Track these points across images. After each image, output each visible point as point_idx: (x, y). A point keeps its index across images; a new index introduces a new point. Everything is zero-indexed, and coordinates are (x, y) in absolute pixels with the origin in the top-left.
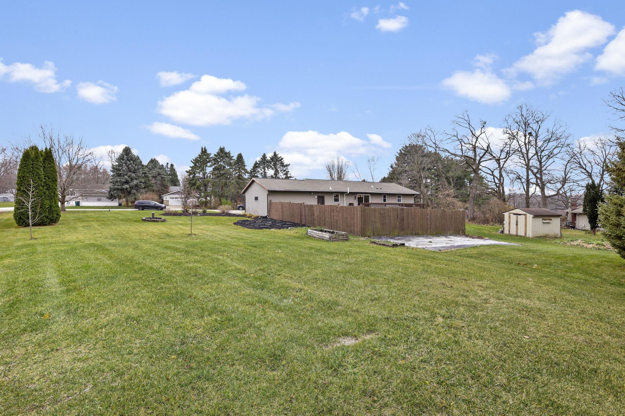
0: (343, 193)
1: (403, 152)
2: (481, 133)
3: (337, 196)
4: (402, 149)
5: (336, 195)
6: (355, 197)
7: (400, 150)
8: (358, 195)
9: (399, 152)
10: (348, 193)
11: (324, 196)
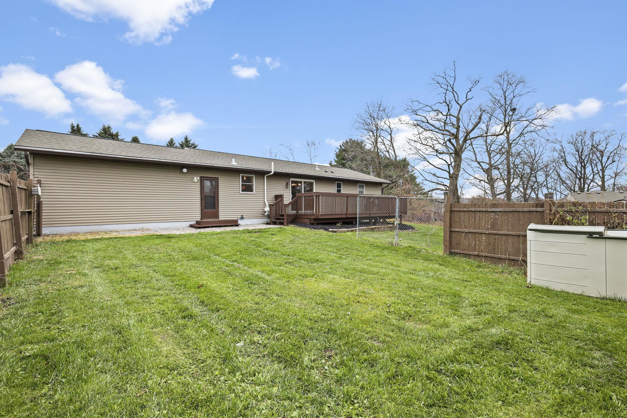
0: (261, 174)
1: (343, 148)
2: (467, 100)
3: (249, 180)
4: (343, 145)
5: (247, 177)
6: (287, 184)
7: (340, 146)
8: (292, 179)
9: (339, 147)
10: (272, 173)
11: (218, 178)
